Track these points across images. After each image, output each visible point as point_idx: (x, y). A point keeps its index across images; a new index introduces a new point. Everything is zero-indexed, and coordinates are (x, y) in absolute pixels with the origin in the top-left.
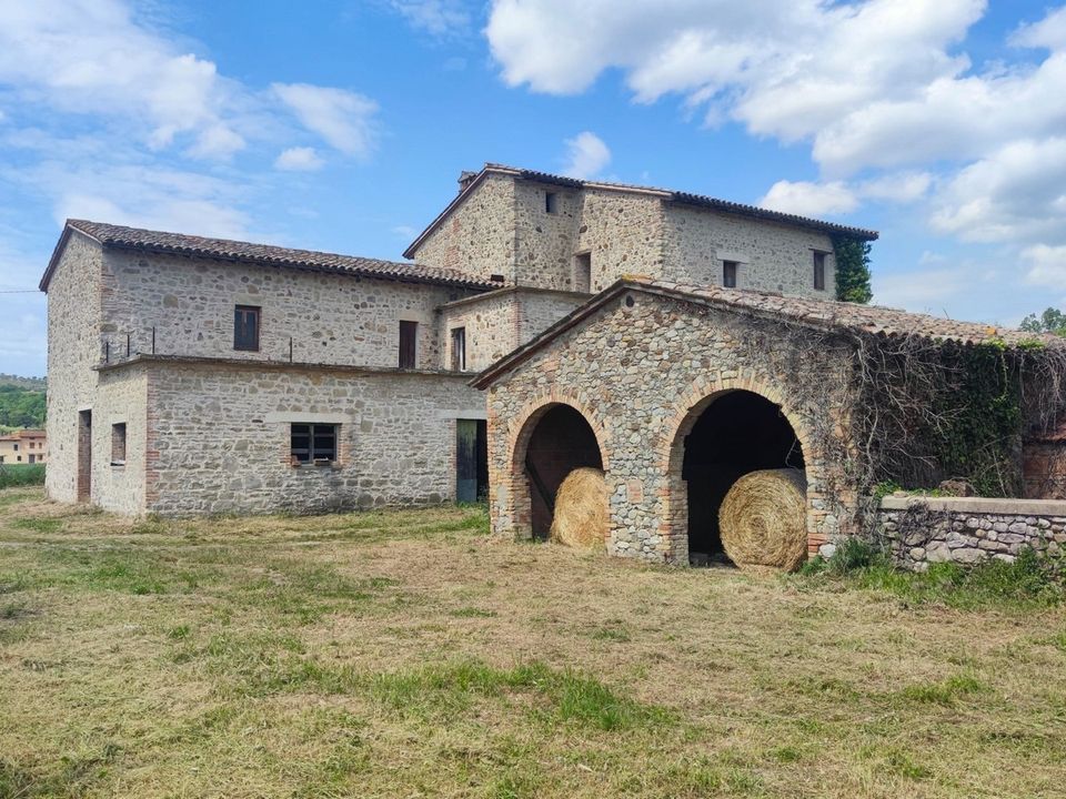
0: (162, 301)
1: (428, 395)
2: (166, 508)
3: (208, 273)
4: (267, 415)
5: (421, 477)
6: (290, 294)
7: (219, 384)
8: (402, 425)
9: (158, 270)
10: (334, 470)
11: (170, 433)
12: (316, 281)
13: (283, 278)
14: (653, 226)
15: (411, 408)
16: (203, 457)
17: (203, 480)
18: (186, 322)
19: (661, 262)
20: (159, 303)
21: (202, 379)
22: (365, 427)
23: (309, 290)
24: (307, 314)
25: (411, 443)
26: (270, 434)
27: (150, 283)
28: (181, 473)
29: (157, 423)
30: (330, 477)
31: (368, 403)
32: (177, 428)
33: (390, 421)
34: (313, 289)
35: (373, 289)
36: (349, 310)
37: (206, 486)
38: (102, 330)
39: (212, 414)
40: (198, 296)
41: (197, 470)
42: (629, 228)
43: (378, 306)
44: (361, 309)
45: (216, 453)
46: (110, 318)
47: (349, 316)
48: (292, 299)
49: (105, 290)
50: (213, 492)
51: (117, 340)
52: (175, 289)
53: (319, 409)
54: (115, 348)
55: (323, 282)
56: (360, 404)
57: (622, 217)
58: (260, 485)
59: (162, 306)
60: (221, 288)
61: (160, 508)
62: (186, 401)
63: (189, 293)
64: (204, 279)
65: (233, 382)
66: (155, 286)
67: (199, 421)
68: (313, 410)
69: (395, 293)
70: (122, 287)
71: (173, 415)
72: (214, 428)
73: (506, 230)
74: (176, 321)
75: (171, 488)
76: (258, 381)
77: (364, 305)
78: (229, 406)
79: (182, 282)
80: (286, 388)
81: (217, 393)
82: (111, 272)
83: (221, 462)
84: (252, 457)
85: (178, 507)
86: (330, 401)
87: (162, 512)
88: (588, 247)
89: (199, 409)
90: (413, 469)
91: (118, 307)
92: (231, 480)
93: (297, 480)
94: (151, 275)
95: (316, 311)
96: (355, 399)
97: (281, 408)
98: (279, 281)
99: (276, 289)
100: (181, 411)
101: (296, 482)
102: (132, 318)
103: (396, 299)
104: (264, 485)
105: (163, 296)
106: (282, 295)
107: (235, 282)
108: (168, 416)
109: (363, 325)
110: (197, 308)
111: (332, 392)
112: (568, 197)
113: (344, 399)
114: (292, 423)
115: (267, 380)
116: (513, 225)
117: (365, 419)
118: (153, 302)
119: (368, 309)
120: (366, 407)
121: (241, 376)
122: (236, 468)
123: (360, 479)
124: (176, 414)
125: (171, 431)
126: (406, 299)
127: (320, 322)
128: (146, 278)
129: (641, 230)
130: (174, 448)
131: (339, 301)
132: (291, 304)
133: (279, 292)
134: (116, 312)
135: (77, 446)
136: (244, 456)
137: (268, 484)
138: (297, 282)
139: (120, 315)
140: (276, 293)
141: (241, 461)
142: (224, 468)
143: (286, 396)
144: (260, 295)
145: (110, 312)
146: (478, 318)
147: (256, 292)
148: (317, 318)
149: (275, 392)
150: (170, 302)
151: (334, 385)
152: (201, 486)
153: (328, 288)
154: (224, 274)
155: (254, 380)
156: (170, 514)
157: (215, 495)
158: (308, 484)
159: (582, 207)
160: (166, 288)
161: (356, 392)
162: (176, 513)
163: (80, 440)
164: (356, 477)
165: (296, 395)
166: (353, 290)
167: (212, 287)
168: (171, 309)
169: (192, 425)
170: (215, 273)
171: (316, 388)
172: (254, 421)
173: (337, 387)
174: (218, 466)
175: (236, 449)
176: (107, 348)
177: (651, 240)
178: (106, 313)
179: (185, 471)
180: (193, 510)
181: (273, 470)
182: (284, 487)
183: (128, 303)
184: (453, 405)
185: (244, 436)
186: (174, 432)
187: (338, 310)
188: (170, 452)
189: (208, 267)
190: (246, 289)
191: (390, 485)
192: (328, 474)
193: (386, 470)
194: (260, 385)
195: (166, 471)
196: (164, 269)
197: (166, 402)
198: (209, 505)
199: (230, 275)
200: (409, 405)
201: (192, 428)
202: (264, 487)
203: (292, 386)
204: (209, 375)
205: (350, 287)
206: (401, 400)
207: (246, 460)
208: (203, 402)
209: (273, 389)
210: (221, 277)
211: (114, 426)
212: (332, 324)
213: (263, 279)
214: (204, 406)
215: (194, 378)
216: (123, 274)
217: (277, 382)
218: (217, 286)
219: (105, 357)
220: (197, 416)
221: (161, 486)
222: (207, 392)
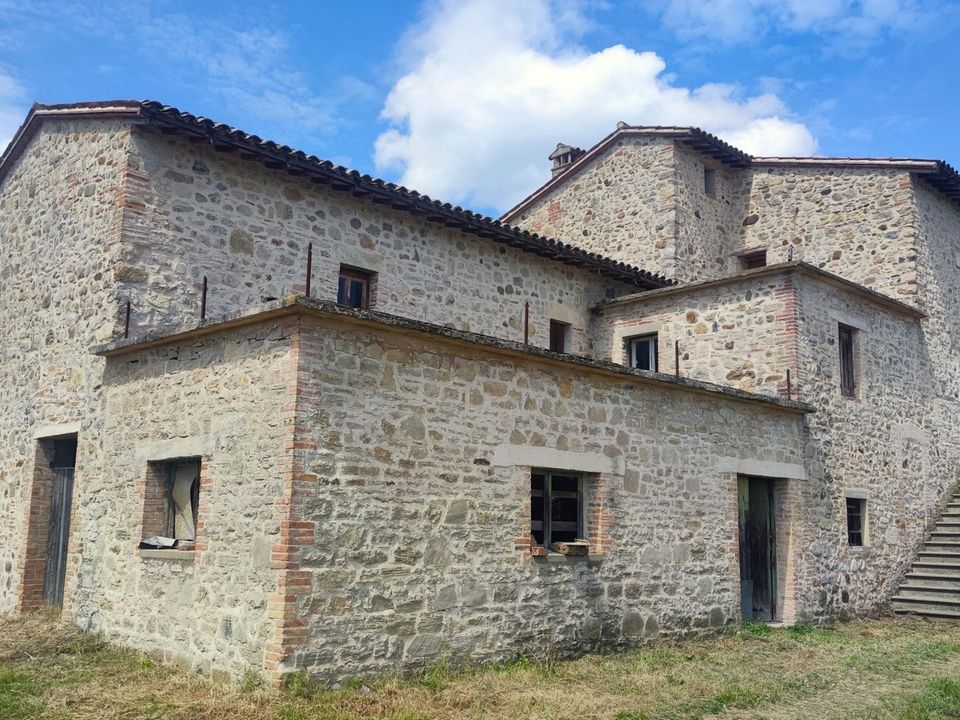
0: (227, 239)
1: (704, 429)
2: (322, 661)
3: (303, 203)
4: (496, 449)
5: (700, 578)
6: (417, 258)
7: (422, 380)
8: (675, 481)
9: (225, 184)
10: (590, 566)
11: (336, 482)
12: (451, 243)
13: (408, 231)
14: (894, 210)
15: (685, 450)
16: (392, 538)
17: (392, 588)
18: (265, 284)
19: (913, 258)
20: (223, 242)
21: (395, 365)
22: (630, 480)
23: (442, 255)
24: (437, 293)
25: (686, 514)
26: (500, 488)
27: (209, 205)
28: (353, 573)
29: (312, 457)
30: (585, 578)
31: (633, 436)
32: (349, 470)
33: (660, 473)
34: (447, 255)
35: (520, 266)
36: (492, 294)
37: (396, 603)
38: (120, 277)
39: (410, 442)
40: (286, 240)
41: (381, 567)
42: (844, 215)
43: (526, 293)
44: (505, 295)
45: (417, 528)
46: (135, 258)
47: (491, 305)
48: (419, 265)
49: (131, 205)
50: (408, 616)
51: (146, 300)
52: (250, 221)
53: (569, 444)
54: (142, 316)
55: (460, 247)
56: (623, 439)
57: (828, 200)
58: (483, 599)
59: (227, 248)
60: (321, 232)
61: (308, 661)
62: (368, 410)
63: (271, 232)
64: (295, 213)
65: (445, 378)
66: (217, 209)
67: (386, 457)
68: (561, 444)
69: (544, 277)
70: (161, 204)
71: (342, 441)
72: (412, 472)
73: (656, 211)
74: (248, 278)
75: (333, 611)
76: (484, 379)
77: (509, 290)
78: (437, 426)
79: (262, 211)
80: (524, 399)
81: (418, 399)
82: (143, 172)
83: (422, 547)
84: (472, 538)
85: (345, 655)
86: (584, 429)
87: (314, 669)
88: (760, 243)
89: (389, 429)
90: (689, 564)
91: (153, 238)
92: (439, 587)
93: (538, 585)
94: (211, 190)
95: (450, 290)
96: (617, 428)
97: (517, 438)
98: (402, 235)
99: (399, 247)
100: (358, 432)
101: (538, 591)
102: (175, 263)
103: (547, 286)
104: (491, 599)
105: (230, 231)
106: (407, 257)
107: (341, 225)
108: (333, 442)
109: (507, 320)
110: (283, 260)
111: (586, 412)
112: (726, 178)
113: (602, 426)
114: (534, 469)
115: (497, 379)
116: (670, 203)
117: (630, 467)
118: (214, 238)
119: (514, 297)
120: (630, 446)
121: (458, 367)
122: (446, 563)
123: (626, 582)
124: (349, 439)
125: (337, 476)
126: (558, 288)
127: (455, 309)
128: (205, 194)
129: (870, 217)
130: (340, 516)
131: (479, 278)
132: (417, 274)
133: (404, 252)
134: (147, 247)
135: (28, 502)
136: (460, 535)
137: (497, 596)
138: (427, 240)
139: (155, 255)
140: (398, 253)
141: (455, 546)
142: (427, 562)
143: (525, 414)
144: (376, 252)
145: (138, 246)
146: (692, 318)
147: (371, 246)
148: (451, 302)
149: (509, 405)
150: (240, 243)
151: (588, 398)
152: (386, 603)
153: (467, 257)
154: (326, 211)
155: (478, 378)
156: (328, 673)
157: (411, 622)
158: (554, 594)
159: (749, 191)
160: (235, 217)
161: (618, 415)
162: (339, 671)
163: (35, 493)
164: (618, 579)
165: (537, 413)
166: (497, 264)
167: (307, 226)
168: (241, 256)
169: (378, 464)
170: (312, 205)
171: (565, 402)
172: (477, 461)
173: (592, 403)
174: (416, 557)
175: (449, 520)
176: (126, 313)
177: (890, 229)
178: (130, 248)
179: (360, 569)
180: (370, 662)
181: (505, 566)
182: (519, 603)
183: (170, 233)
184: (733, 450)
185: (460, 493)
186: (344, 478)
187: (477, 293)
188: (335, 525)
189: (302, 192)
190: (358, 240)
191: (663, 595)
192: (582, 573)
193: (657, 565)
194: (488, 389)
195: (323, 569)
196: (235, 184)
197: (332, 410)
198: (399, 646)
199: (335, 212)
200: (682, 445)
201: (374, 472)
202: (490, 604)
203: (533, 394)
204: (408, 359)
205: (493, 258)
206: (673, 435)
207: (463, 543)
208: (396, 416)
209: (505, 398)
210: (320, 213)
211: (152, 464)
212: (469, 312)
213: (380, 227)
214: (397, 424)
215: (382, 362)
216: (165, 181)
217: (512, 385)
218: (315, 228)
219: (121, 329)
220: (385, 445)
221: (314, 605)
222: (401, 394)
